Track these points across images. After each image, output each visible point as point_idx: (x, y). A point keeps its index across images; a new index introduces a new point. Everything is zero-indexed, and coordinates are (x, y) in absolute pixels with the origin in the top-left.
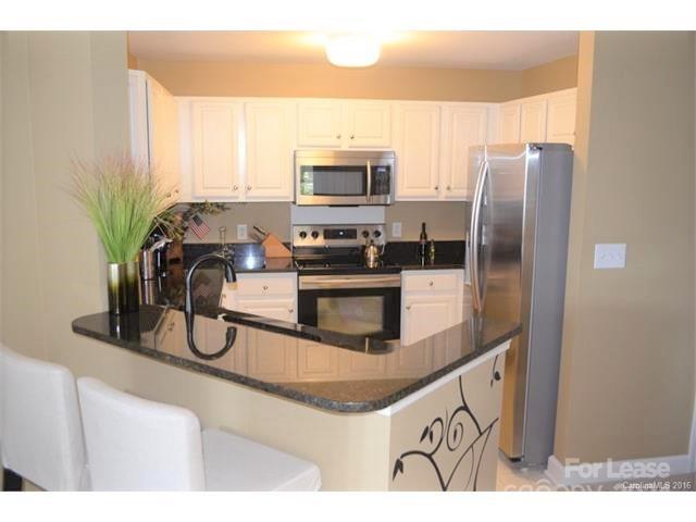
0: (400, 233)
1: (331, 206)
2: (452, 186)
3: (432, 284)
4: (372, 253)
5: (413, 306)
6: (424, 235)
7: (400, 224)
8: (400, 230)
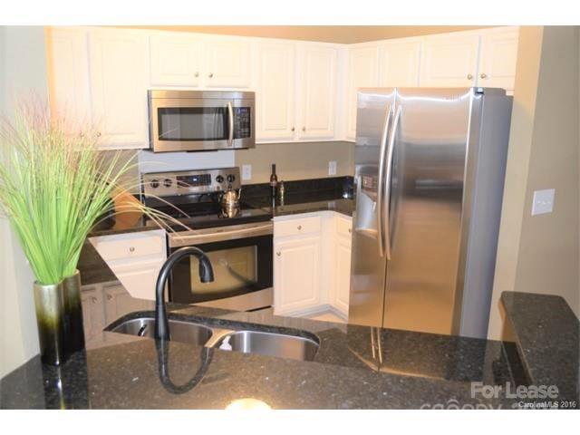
0: (250, 175)
1: (188, 151)
2: (307, 128)
3: (300, 228)
4: (231, 199)
5: (282, 252)
6: (274, 177)
7: (250, 166)
8: (249, 172)
